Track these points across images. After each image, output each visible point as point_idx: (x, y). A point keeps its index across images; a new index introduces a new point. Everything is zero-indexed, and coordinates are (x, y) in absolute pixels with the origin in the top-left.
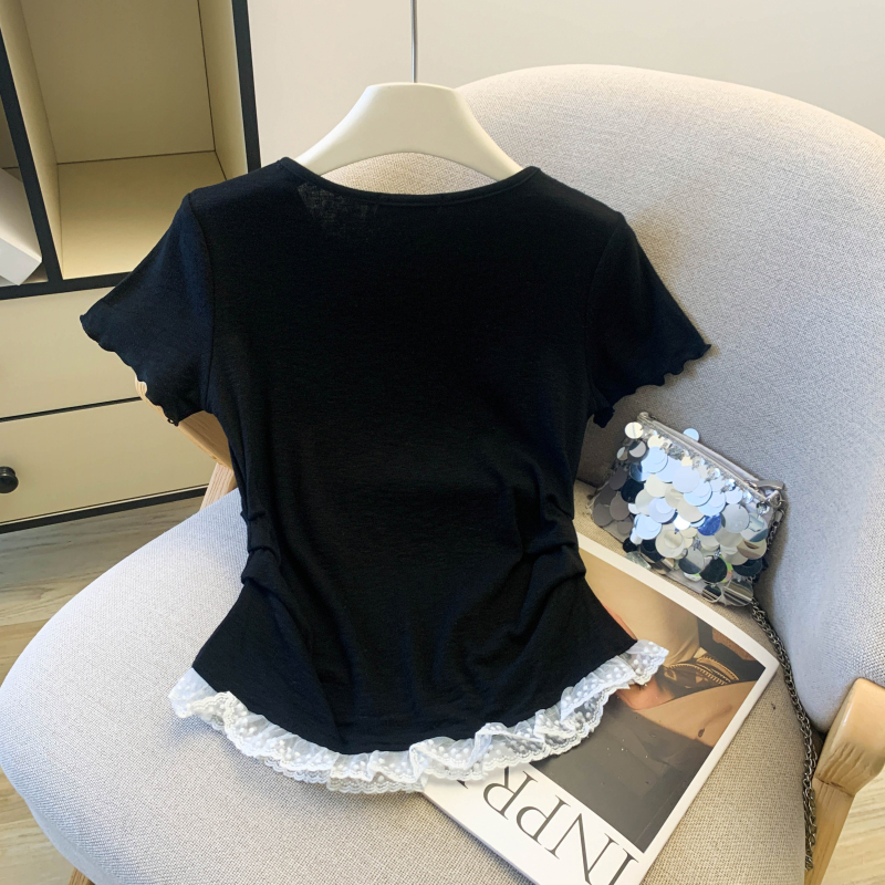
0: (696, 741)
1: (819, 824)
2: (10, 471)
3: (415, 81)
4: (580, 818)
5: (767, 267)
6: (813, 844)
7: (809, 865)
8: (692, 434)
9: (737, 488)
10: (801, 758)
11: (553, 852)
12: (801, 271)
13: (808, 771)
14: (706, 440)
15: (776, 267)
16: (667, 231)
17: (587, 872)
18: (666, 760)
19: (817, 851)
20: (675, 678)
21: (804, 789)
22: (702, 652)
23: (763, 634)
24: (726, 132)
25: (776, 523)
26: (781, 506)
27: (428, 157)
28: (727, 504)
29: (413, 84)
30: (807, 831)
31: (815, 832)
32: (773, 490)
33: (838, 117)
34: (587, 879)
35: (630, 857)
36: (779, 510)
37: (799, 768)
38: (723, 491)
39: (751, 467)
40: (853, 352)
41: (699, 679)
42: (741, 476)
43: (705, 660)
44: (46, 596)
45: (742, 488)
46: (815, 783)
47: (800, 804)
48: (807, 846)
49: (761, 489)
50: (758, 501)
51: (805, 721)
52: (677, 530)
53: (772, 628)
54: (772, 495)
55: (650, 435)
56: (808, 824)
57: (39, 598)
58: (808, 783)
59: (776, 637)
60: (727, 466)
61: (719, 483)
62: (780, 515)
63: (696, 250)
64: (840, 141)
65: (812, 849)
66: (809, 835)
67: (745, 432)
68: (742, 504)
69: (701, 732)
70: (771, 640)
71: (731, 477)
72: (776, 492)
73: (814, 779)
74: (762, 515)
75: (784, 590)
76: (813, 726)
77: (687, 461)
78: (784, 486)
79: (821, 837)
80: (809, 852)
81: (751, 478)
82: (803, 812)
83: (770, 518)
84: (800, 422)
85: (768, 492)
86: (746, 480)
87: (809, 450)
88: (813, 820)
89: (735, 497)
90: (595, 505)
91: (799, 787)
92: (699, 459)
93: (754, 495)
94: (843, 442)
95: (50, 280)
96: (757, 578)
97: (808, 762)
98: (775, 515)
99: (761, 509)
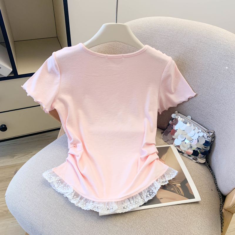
1: (224, 221)
2: (5, 125)
3: (116, 23)
5: (210, 73)
6: (223, 226)
7: (222, 232)
8: (189, 117)
10: (219, 204)
12: (219, 74)
13: (221, 207)
14: (193, 118)
15: (212, 73)
16: (183, 63)
19: (224, 228)
23: (208, 170)
24: (199, 36)
25: (212, 141)
27: (118, 43)
28: (199, 136)
30: (221, 223)
31: (223, 223)
32: (211, 133)
36: (213, 138)
37: (219, 206)
38: (198, 133)
39: (205, 126)
42: (203, 129)
44: (15, 157)
45: (203, 132)
46: (223, 211)
47: (219, 216)
48: (221, 227)
49: (208, 132)
50: (207, 136)
51: (220, 194)
52: (186, 143)
53: (211, 168)
55: (178, 117)
56: (221, 221)
57: (13, 158)
58: (221, 210)
59: (212, 170)
60: (199, 126)
61: (197, 130)
64: (230, 39)
65: (222, 227)
67: (204, 117)
68: (203, 136)
70: (211, 172)
71: (200, 129)
72: (212, 133)
73: (223, 209)
75: (214, 159)
76: (222, 195)
77: (188, 124)
78: (214, 132)
79: (225, 224)
81: (205, 129)
82: (220, 218)
84: (219, 115)
85: (210, 133)
86: (204, 130)
87: (221, 123)
88: (223, 220)
89: (201, 134)
90: (163, 136)
91: (219, 211)
92: (192, 124)
93: (206, 134)
94: (231, 121)
95: (15, 75)
96: (207, 156)
97: (221, 205)
98: (212, 139)
99: (208, 138)
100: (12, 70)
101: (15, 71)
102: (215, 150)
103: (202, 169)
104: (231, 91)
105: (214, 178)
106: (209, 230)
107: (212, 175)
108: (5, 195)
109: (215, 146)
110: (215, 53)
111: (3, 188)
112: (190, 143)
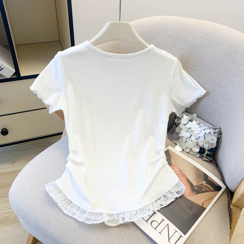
0: (201, 206)
1: (233, 217)
2: (6, 129)
3: (120, 21)
4: (168, 225)
5: (215, 70)
6: (231, 222)
7: (231, 228)
8: (195, 115)
9: (208, 129)
11: (160, 233)
12: (224, 70)
13: (229, 203)
14: (198, 116)
15: (217, 70)
16: (188, 60)
17: (169, 239)
18: (193, 211)
19: (232, 224)
20: (197, 189)
21: (229, 208)
22: (205, 182)
23: (215, 168)
24: (203, 34)
25: (219, 138)
26: (220, 133)
27: (122, 41)
28: (205, 133)
29: (119, 22)
30: (230, 219)
31: (232, 219)
32: (218, 129)
33: (233, 29)
34: (169, 241)
35: (181, 236)
36: (219, 134)
37: (227, 202)
38: (204, 130)
39: (211, 123)
40: (239, 92)
41: (203, 190)
43: (205, 184)
44: (16, 164)
45: (209, 129)
46: (232, 207)
47: (228, 212)
48: (230, 223)
49: (215, 129)
50: (214, 132)
51: (228, 190)
52: (192, 140)
53: (218, 166)
54: (218, 130)
55: (184, 115)
56: (230, 217)
57: (14, 164)
58: (229, 206)
59: (219, 168)
60: (205, 123)
61: (203, 128)
62: (220, 136)
63: (196, 65)
64: (234, 36)
65: (231, 223)
66: (230, 220)
67: (210, 114)
68: (210, 133)
69: (203, 204)
70: (218, 169)
71: (206, 126)
72: (219, 130)
73: (231, 205)
74: (215, 136)
75: (221, 156)
76: (230, 191)
77: (194, 122)
78: (221, 128)
79: (233, 220)
80: (230, 225)
81: (212, 126)
82: (228, 214)
83: (217, 137)
84: (225, 111)
85: (216, 130)
86: (210, 127)
87: (227, 118)
88: (231, 216)
89: (207, 131)
90: (169, 135)
91: (227, 207)
92: (197, 121)
93: (213, 130)
94: (237, 116)
95: (17, 77)
96: (214, 153)
97: (229, 201)
98: (218, 136)
99: (215, 134)
100: (14, 71)
101: (17, 72)
102: (221, 146)
103: (209, 166)
104: (237, 86)
105: (222, 175)
106: (218, 225)
107: (219, 173)
108: (9, 194)
109: (221, 143)
110: (220, 50)
111: (4, 194)
112: (196, 141)
